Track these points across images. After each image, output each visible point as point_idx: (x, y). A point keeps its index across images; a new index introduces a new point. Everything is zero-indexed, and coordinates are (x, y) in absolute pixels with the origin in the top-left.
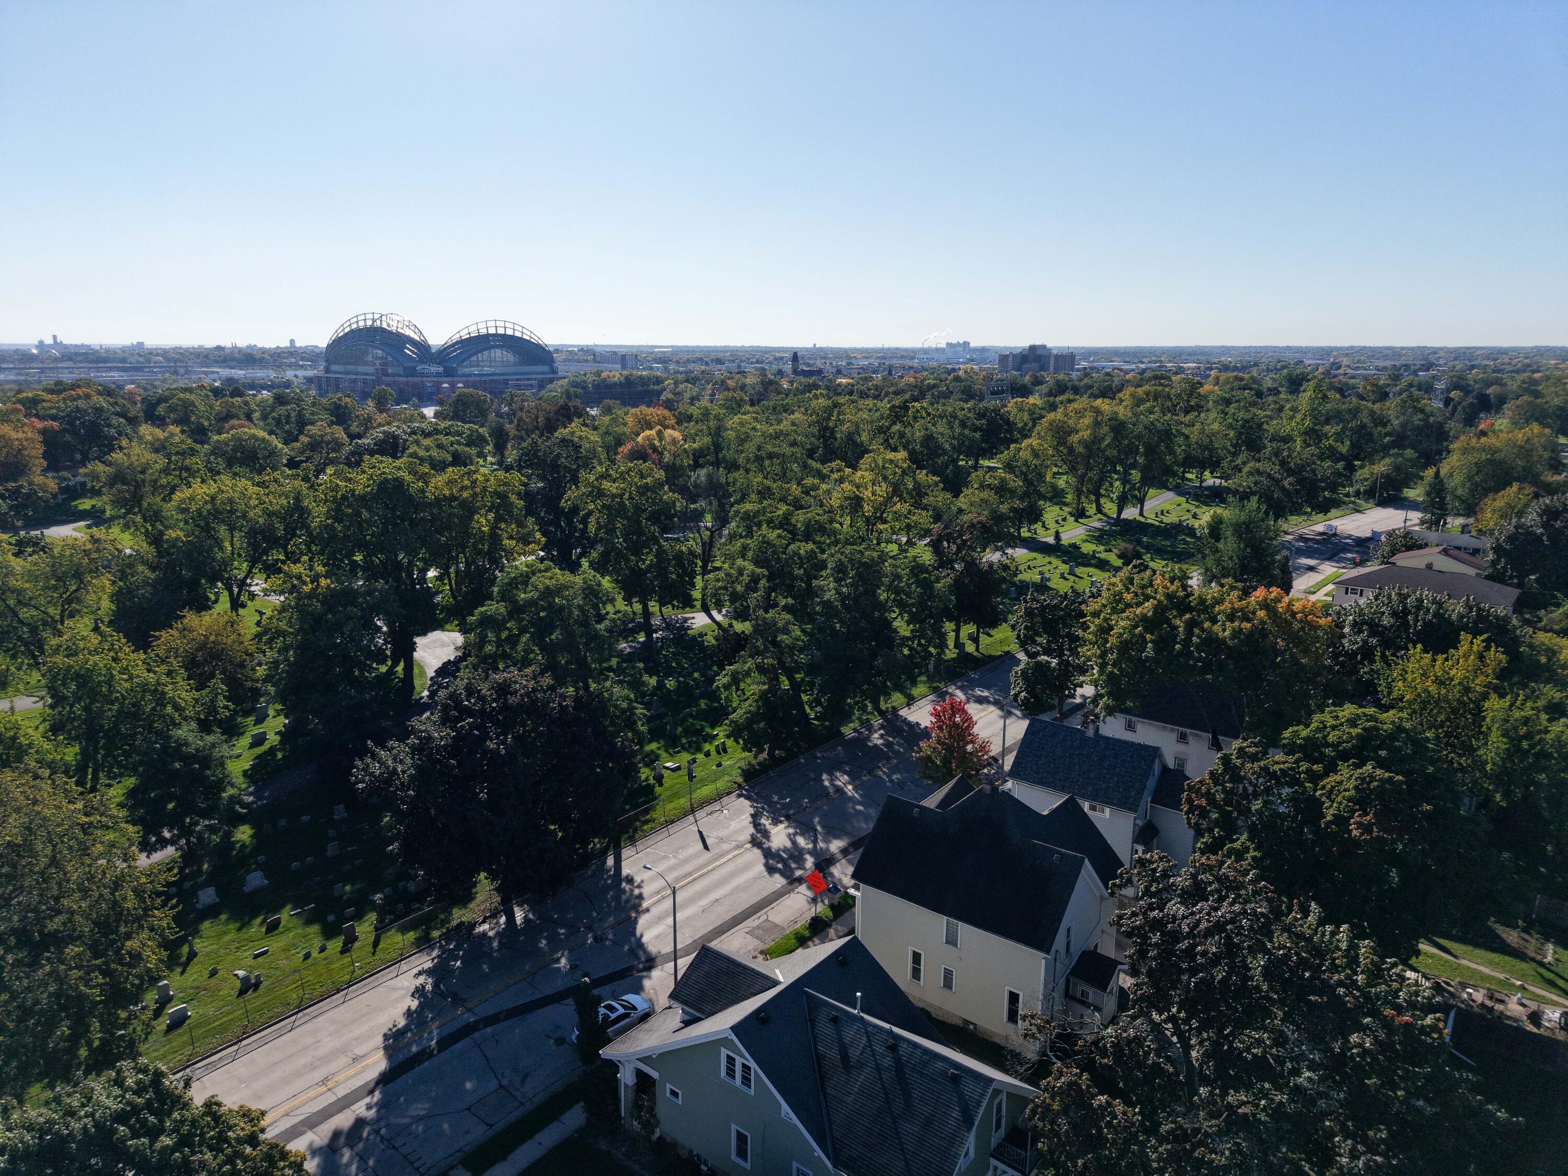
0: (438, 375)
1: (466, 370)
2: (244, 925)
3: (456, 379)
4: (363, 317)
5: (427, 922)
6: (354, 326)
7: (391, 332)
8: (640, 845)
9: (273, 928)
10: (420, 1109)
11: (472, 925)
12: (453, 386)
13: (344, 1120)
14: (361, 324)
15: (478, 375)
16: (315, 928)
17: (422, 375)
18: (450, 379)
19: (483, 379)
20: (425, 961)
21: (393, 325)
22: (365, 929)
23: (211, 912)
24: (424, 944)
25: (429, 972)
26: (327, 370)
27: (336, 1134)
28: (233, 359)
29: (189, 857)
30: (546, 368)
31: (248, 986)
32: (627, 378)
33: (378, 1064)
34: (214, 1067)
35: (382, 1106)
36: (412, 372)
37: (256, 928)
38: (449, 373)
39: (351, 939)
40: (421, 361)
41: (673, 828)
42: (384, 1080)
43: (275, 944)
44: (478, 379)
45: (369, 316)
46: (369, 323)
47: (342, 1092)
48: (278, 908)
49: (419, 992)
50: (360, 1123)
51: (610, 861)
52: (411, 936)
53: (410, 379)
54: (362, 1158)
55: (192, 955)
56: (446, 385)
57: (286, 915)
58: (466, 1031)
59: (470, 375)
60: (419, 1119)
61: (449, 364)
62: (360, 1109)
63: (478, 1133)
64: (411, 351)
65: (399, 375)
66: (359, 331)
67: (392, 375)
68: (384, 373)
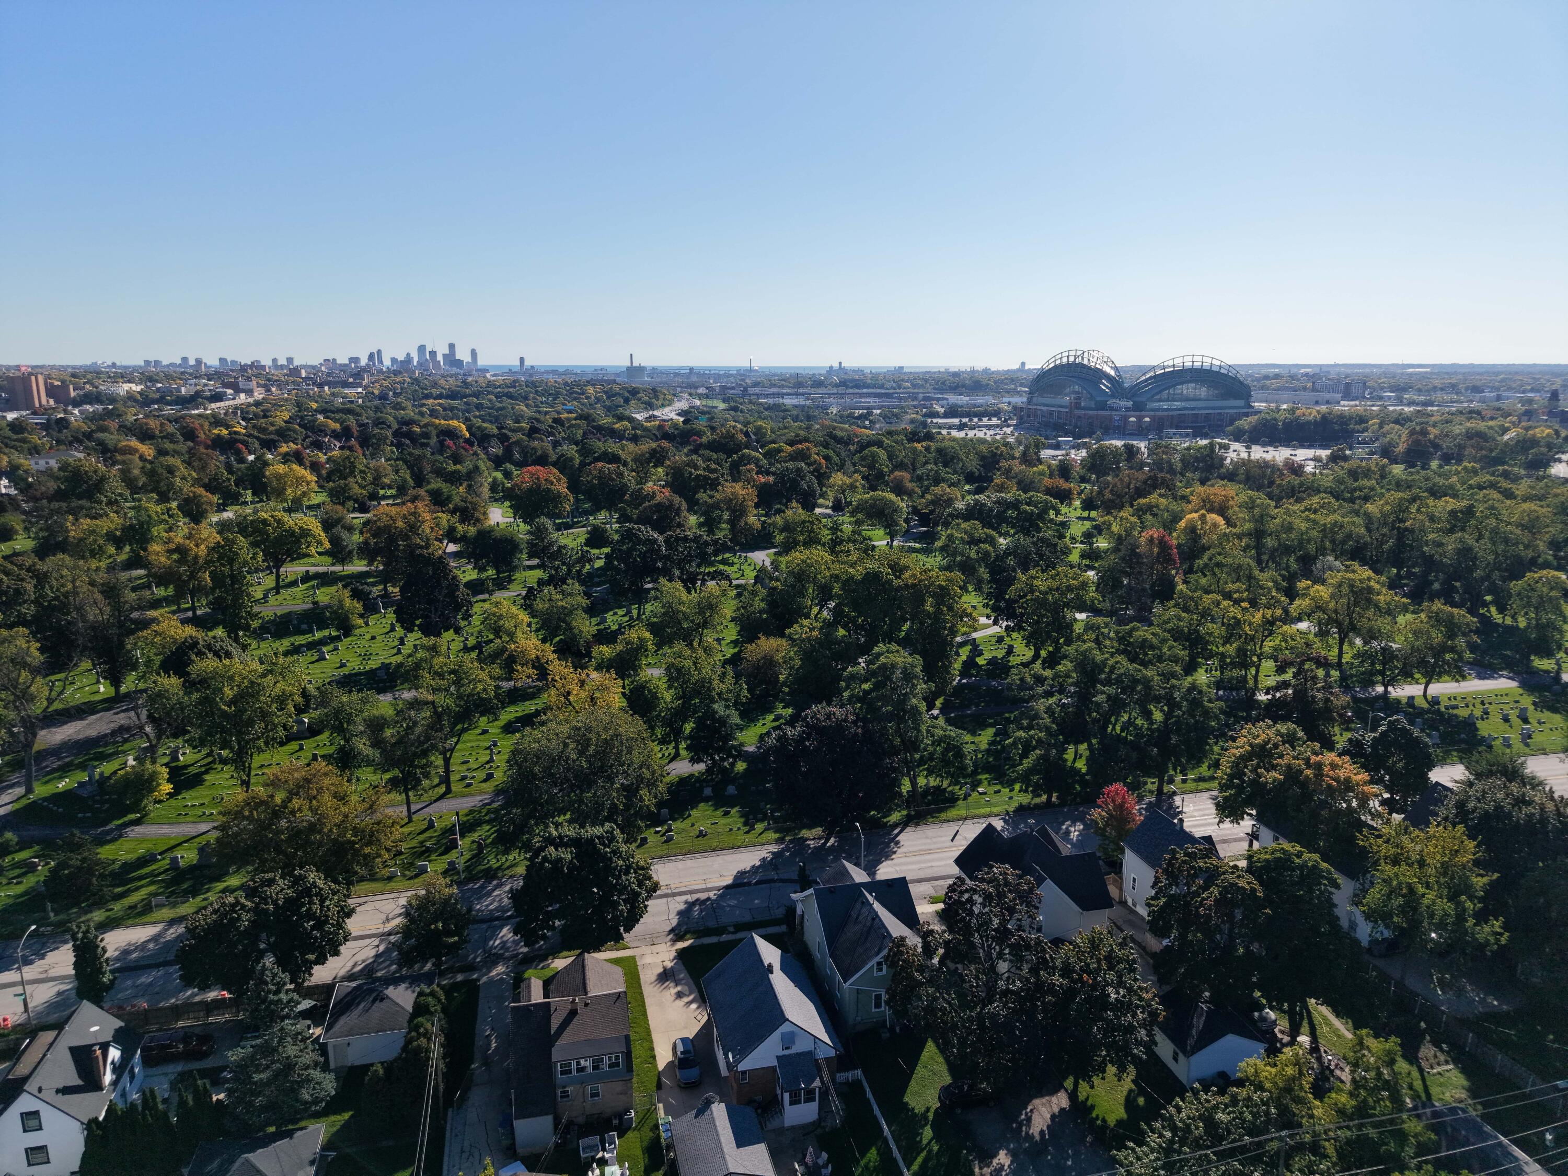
0: (1128, 409)
1: (1156, 405)
2: (716, 810)
3: (1143, 413)
4: (1066, 354)
5: (787, 831)
6: (1058, 362)
7: (1089, 368)
8: (919, 828)
9: (726, 814)
10: (733, 902)
11: (807, 839)
12: (1140, 419)
13: (703, 896)
14: (1065, 360)
15: (1167, 410)
16: (742, 820)
17: (1112, 409)
18: (1138, 413)
19: (1171, 413)
20: (775, 848)
21: (1093, 362)
22: (759, 827)
23: (706, 800)
24: (780, 841)
25: (773, 853)
26: (1030, 401)
27: (698, 900)
28: (963, 386)
29: (709, 770)
30: (1241, 403)
31: (701, 834)
32: (1324, 417)
33: (729, 880)
34: (672, 861)
35: (720, 896)
36: (1102, 406)
37: (720, 812)
38: (1138, 407)
39: (752, 828)
40: (1113, 396)
41: (945, 824)
42: (727, 887)
43: (723, 821)
44: (1166, 413)
45: (1072, 353)
46: (1072, 359)
47: (709, 886)
48: (732, 807)
49: (764, 859)
50: (709, 899)
51: (896, 831)
52: (778, 835)
53: (1100, 413)
54: (701, 911)
55: (690, 815)
56: (1132, 419)
57: (735, 811)
58: (772, 881)
59: (1158, 410)
60: (729, 906)
61: (1136, 399)
62: (712, 894)
63: (748, 918)
64: (1105, 386)
65: (1091, 409)
66: (1061, 366)
67: (1084, 408)
68: (1077, 406)
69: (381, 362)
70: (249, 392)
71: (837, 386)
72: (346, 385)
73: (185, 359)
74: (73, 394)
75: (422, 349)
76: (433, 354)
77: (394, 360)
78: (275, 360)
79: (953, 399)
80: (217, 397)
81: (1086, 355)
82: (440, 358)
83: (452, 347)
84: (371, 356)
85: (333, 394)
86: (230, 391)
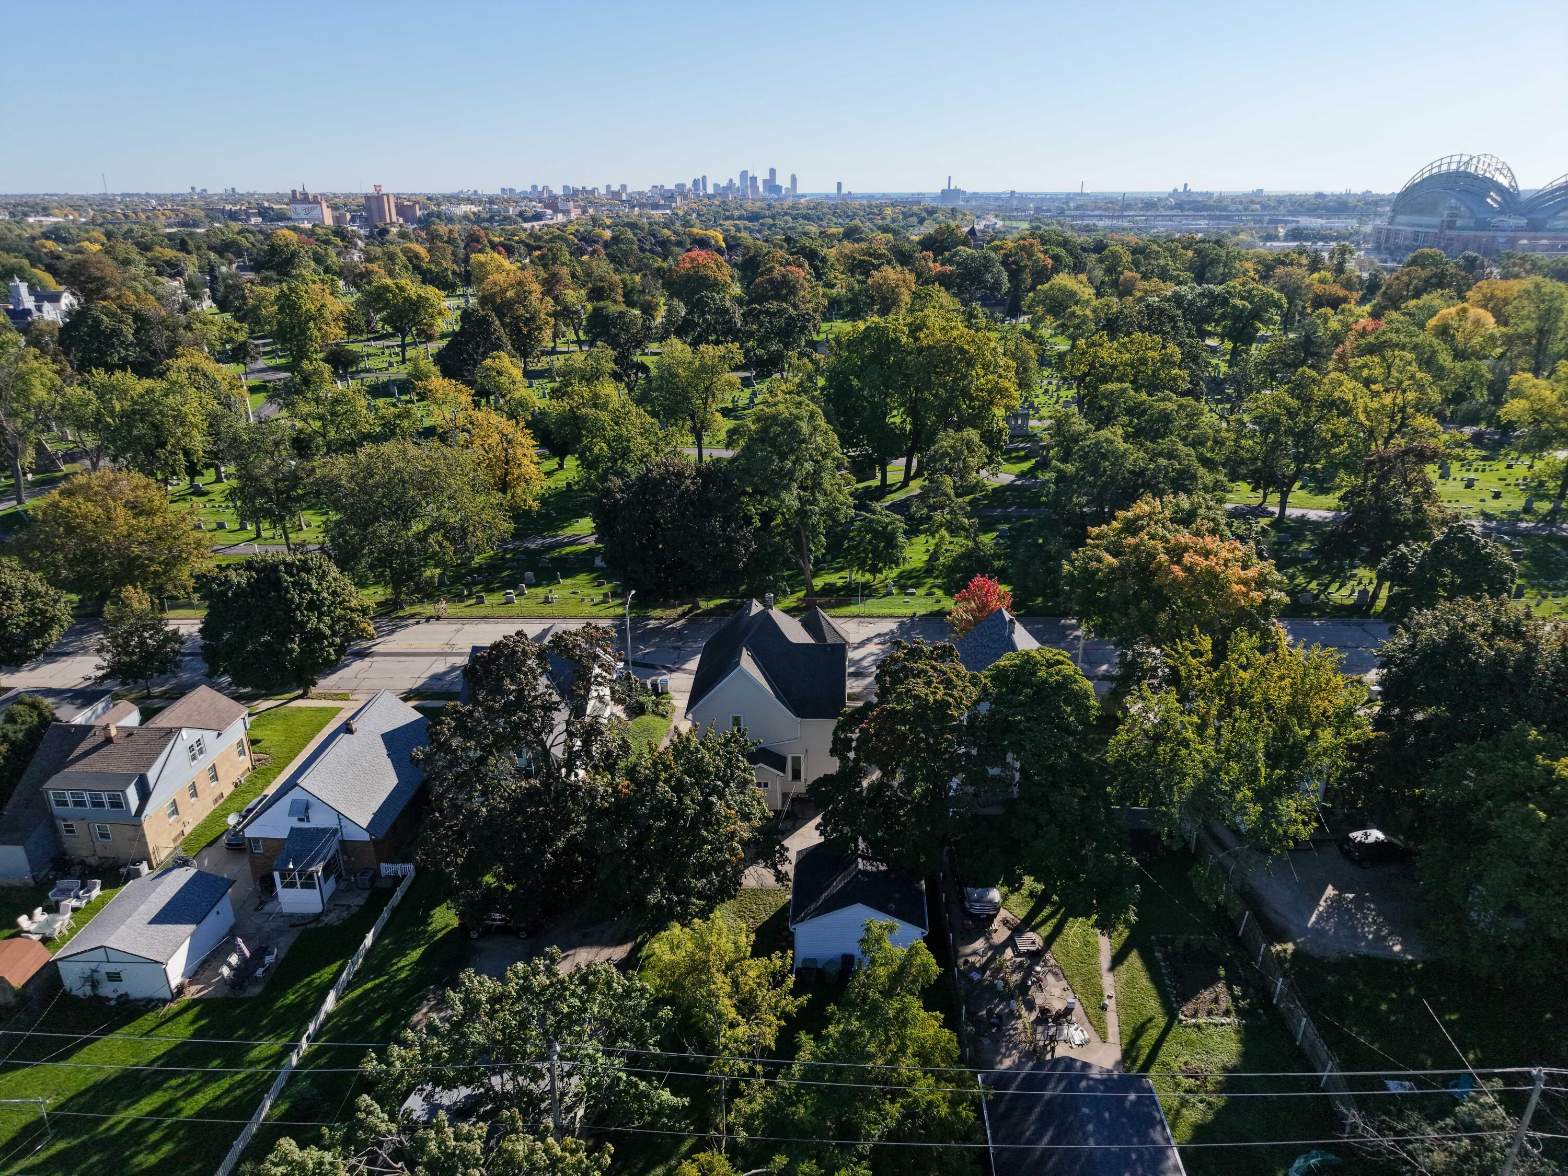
0: (1518, 229)
3: (1538, 234)
4: (1448, 160)
6: (1435, 171)
7: (1476, 177)
12: (1534, 241)
14: (1444, 168)
17: (1497, 228)
18: (1531, 234)
21: (1483, 169)
26: (1391, 222)
36: (1485, 225)
38: (1535, 226)
40: (1501, 212)
45: (1456, 159)
46: (1454, 167)
53: (1479, 233)
56: (1522, 241)
61: (1533, 216)
64: (1493, 199)
65: (1470, 229)
66: (1440, 175)
67: (1461, 229)
68: (1451, 226)
69: (705, 187)
70: (566, 212)
71: (1172, 208)
72: (656, 206)
73: (534, 187)
74: (419, 213)
75: (744, 174)
76: (754, 179)
77: (716, 186)
78: (608, 187)
79: (1305, 221)
80: (538, 217)
81: (1475, 161)
82: (760, 184)
83: (773, 172)
84: (696, 182)
85: (640, 215)
86: (549, 212)
